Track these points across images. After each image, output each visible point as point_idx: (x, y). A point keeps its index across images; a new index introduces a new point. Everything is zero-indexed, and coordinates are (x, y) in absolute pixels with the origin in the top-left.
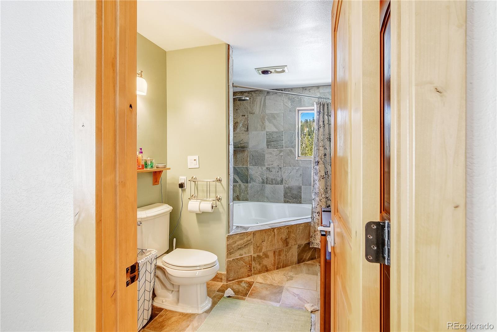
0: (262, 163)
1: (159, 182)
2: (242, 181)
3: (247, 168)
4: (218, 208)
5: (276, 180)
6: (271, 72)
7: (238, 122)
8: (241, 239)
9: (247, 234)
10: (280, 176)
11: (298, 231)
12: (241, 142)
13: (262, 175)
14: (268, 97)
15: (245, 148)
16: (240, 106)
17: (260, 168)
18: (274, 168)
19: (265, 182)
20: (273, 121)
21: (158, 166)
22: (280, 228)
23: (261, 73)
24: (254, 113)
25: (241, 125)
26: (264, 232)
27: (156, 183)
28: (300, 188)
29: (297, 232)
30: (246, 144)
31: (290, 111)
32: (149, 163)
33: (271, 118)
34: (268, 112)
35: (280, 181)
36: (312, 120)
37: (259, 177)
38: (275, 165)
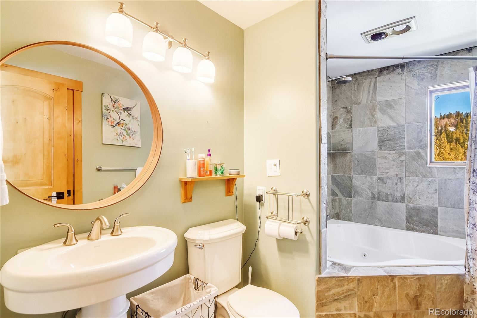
0: (372, 171)
1: (233, 192)
2: (343, 194)
3: (350, 177)
4: (304, 235)
5: (392, 196)
6: (386, 35)
7: (337, 117)
8: (339, 286)
9: (348, 280)
10: (400, 191)
11: (438, 286)
12: (342, 143)
13: (371, 187)
14: (380, 79)
15: (348, 151)
16: (340, 96)
17: (369, 178)
18: (390, 178)
19: (377, 197)
20: (389, 111)
21: (230, 172)
22: (405, 278)
23: (370, 39)
24: (360, 103)
25: (341, 120)
26: (376, 280)
27: (229, 194)
28: (435, 210)
29: (437, 288)
30: (349, 145)
31: (417, 94)
32: (219, 168)
33: (385, 108)
34: (380, 99)
35: (400, 198)
36: (439, 117)
37: (367, 190)
38: (392, 173)
